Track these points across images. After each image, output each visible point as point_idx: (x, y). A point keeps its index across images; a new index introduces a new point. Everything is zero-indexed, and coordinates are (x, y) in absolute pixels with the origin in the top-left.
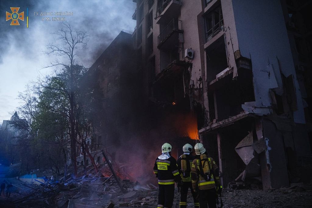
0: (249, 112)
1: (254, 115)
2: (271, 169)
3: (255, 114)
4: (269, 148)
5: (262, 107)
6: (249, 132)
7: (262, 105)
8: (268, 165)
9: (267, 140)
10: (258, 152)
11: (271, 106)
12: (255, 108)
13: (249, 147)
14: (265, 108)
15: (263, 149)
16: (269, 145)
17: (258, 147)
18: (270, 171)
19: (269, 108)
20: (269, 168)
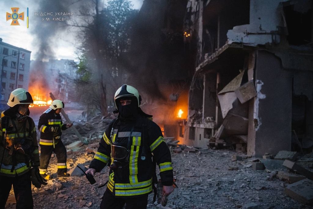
0: (232, 41)
1: (241, 46)
2: (258, 127)
3: (244, 43)
4: (262, 96)
5: (260, 32)
6: (240, 71)
7: (261, 29)
8: (256, 121)
9: (259, 83)
10: (242, 101)
11: (277, 30)
12: (248, 34)
13: (231, 93)
14: (265, 34)
15: (249, 97)
16: (262, 91)
17: (244, 94)
18: (256, 130)
19: (272, 33)
20: (256, 125)
